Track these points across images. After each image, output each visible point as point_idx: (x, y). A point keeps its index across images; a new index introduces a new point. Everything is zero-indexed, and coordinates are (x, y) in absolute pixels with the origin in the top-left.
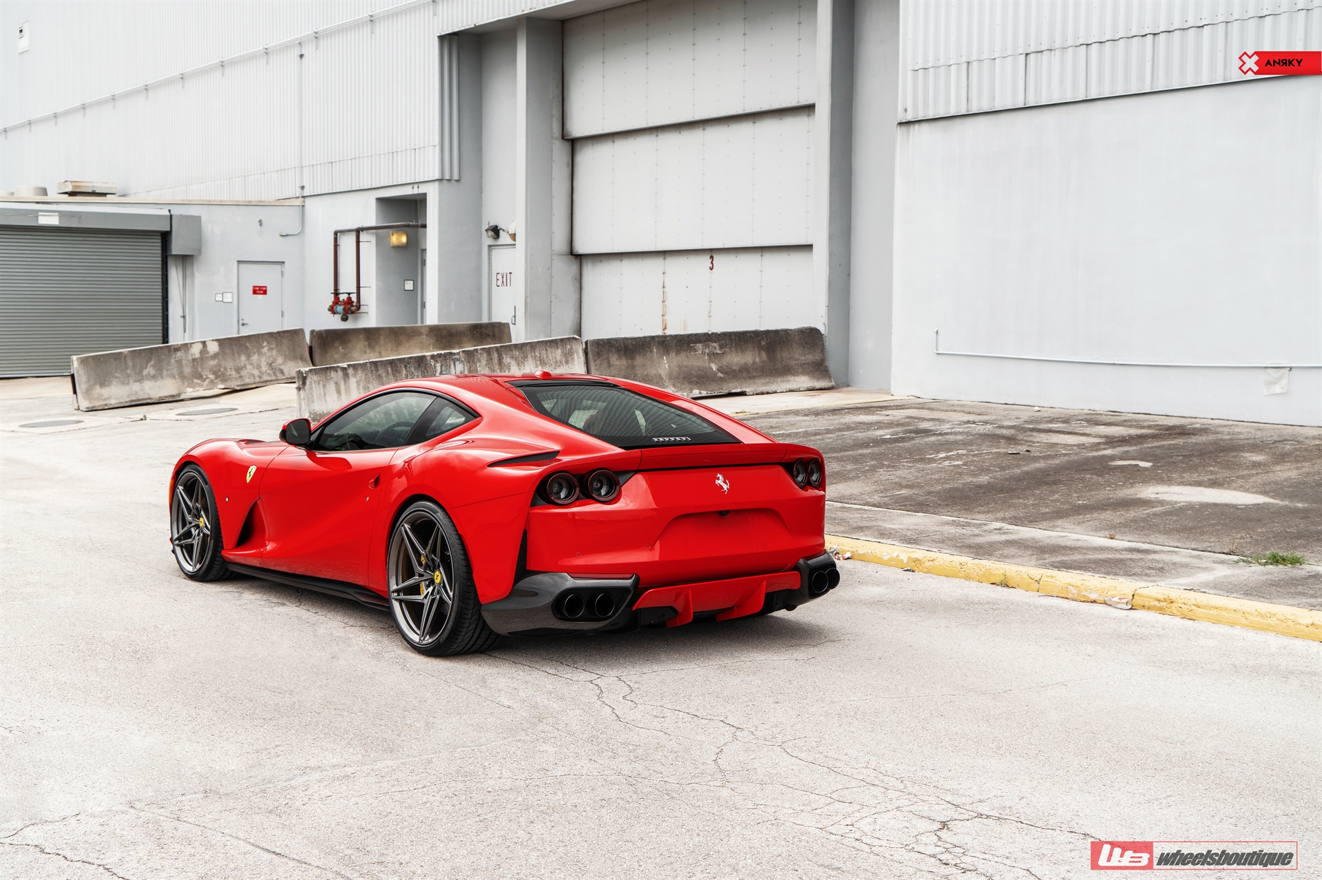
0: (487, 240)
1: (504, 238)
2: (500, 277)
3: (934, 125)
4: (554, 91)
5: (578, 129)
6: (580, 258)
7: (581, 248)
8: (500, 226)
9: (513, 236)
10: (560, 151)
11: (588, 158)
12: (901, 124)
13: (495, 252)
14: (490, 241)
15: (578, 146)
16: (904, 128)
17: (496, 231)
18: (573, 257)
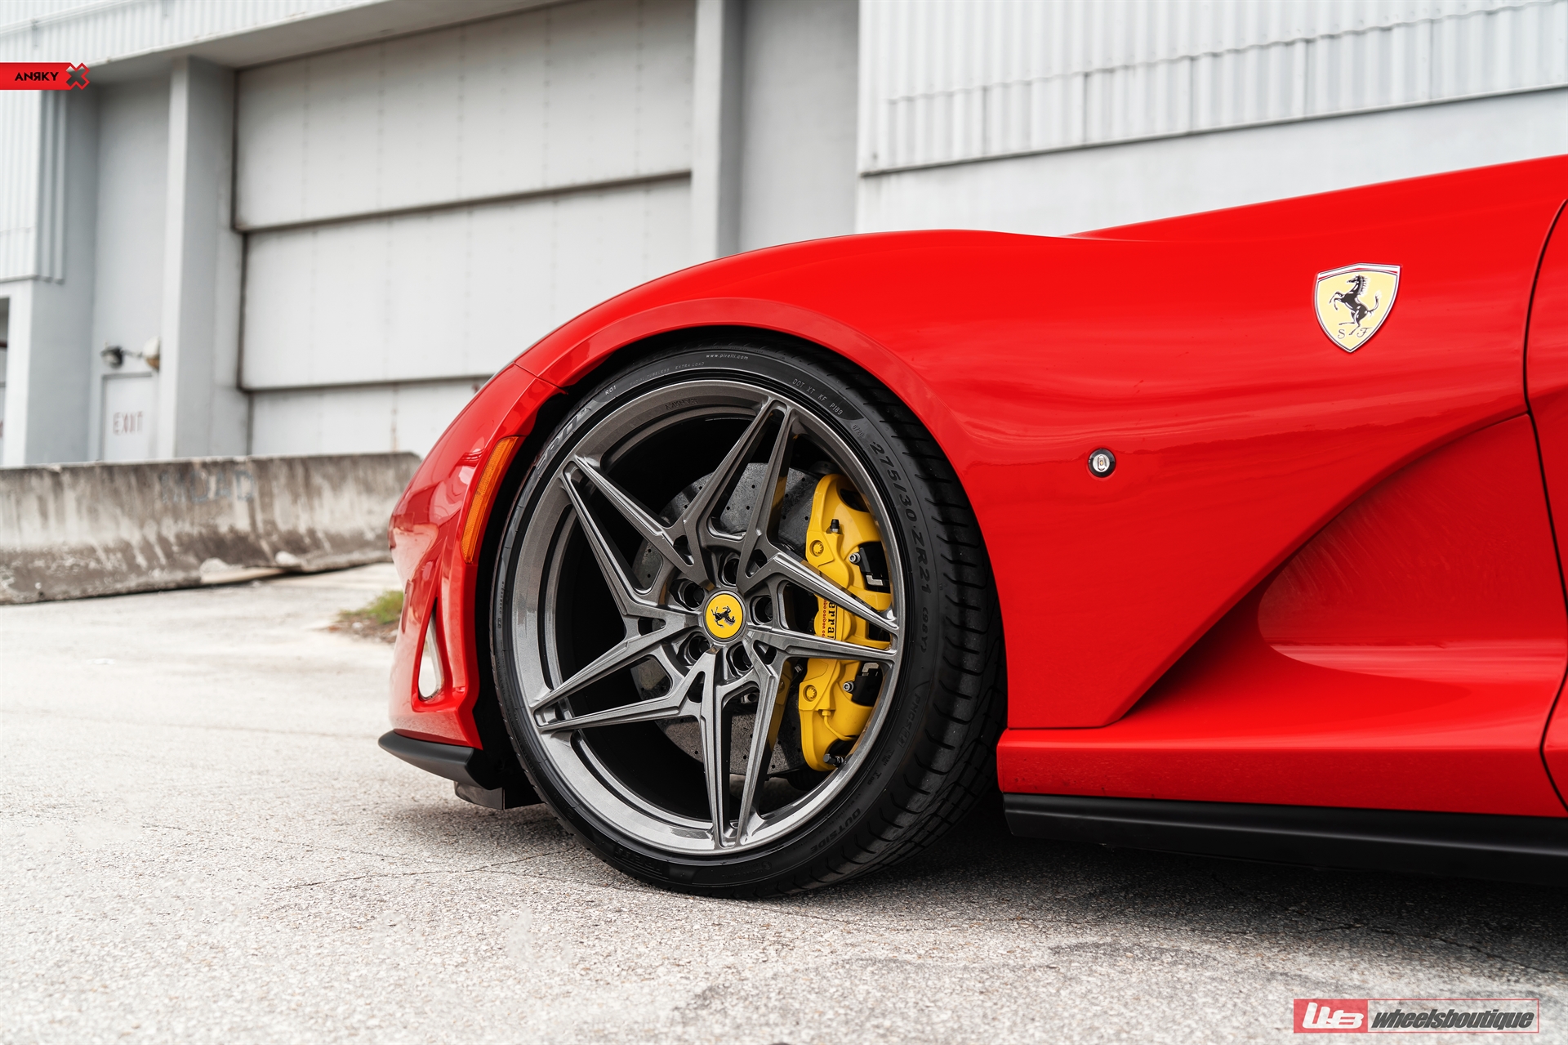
0: (102, 366)
1: (131, 365)
2: (121, 421)
3: (923, 176)
4: (223, 164)
5: (257, 215)
6: (250, 395)
7: (256, 378)
8: (126, 346)
9: (155, 362)
10: (229, 246)
11: (268, 257)
12: (867, 175)
13: (113, 387)
14: (109, 370)
15: (254, 242)
16: (872, 182)
17: (118, 355)
18: (239, 395)
